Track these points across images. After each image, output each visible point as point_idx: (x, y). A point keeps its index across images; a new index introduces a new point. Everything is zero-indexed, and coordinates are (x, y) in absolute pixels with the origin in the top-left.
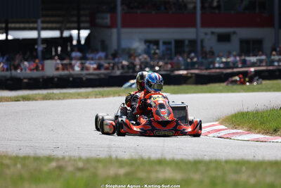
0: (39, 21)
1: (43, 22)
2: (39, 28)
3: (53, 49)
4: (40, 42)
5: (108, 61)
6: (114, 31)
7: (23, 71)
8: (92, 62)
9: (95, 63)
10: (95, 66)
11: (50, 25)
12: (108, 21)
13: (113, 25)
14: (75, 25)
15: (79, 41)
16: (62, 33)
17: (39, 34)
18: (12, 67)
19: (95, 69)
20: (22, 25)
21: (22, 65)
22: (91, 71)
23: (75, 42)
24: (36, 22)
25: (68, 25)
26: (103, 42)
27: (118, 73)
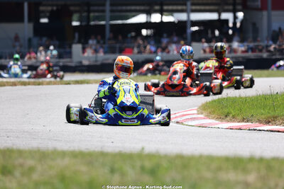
0: (189, 3)
1: (193, 4)
2: (189, 10)
3: (210, 32)
4: (189, 24)
5: (256, 44)
6: (265, 13)
7: (171, 53)
8: (240, 44)
9: (244, 46)
10: (243, 49)
11: (207, 8)
12: (259, 4)
13: (264, 8)
14: (231, 7)
15: (235, 23)
16: (220, 16)
17: (189, 17)
18: (159, 50)
19: (243, 52)
20: (180, 8)
21: (170, 48)
22: (239, 54)
23: (231, 25)
24: (185, 5)
25: (226, 7)
26: (254, 24)
27: (265, 55)
